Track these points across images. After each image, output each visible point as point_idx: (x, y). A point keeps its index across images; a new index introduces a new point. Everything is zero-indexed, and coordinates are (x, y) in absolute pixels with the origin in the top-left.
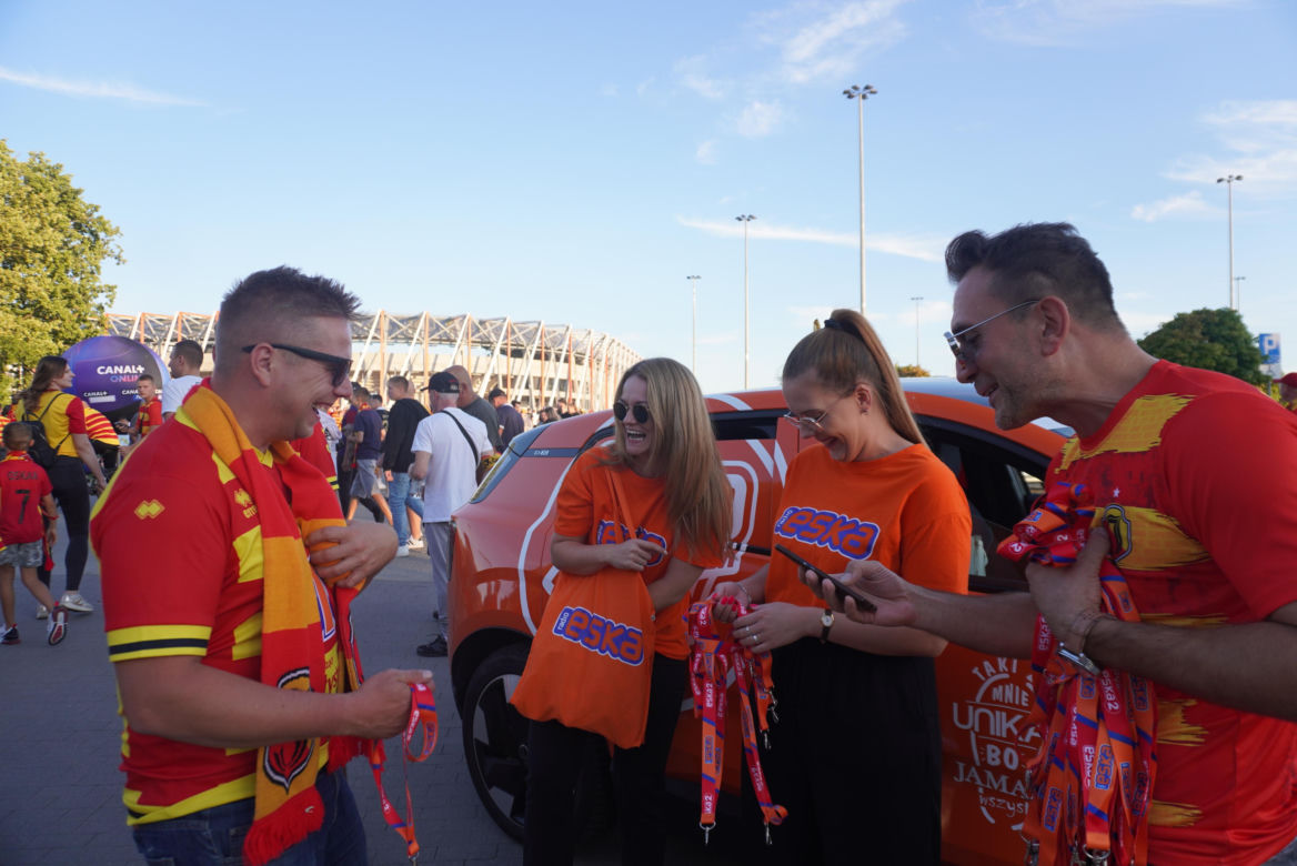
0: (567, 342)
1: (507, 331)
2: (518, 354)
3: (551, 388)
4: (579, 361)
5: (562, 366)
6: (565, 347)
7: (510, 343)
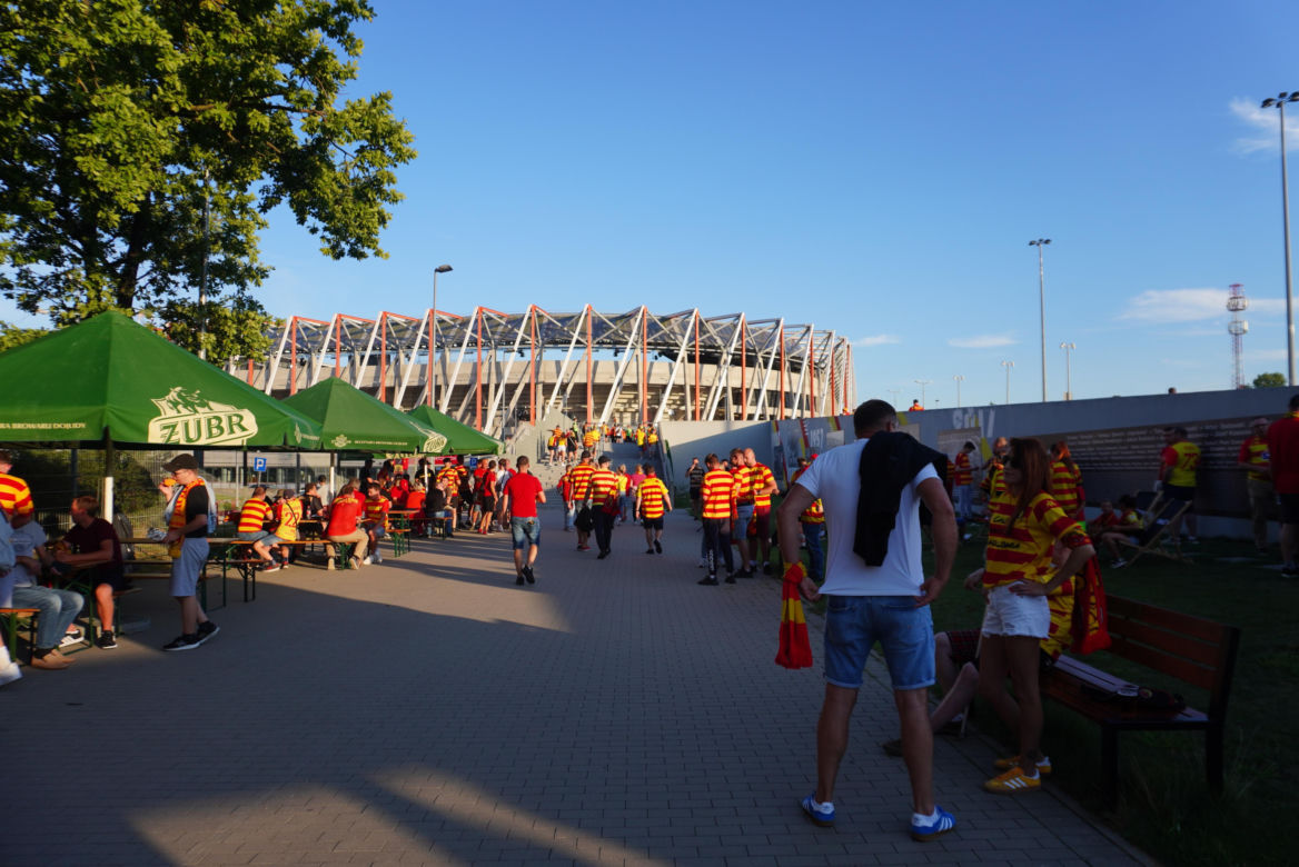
0: (777, 343)
1: (694, 330)
2: (710, 358)
3: (755, 403)
4: (795, 368)
5: (770, 373)
6: (774, 349)
7: (698, 344)
